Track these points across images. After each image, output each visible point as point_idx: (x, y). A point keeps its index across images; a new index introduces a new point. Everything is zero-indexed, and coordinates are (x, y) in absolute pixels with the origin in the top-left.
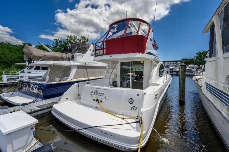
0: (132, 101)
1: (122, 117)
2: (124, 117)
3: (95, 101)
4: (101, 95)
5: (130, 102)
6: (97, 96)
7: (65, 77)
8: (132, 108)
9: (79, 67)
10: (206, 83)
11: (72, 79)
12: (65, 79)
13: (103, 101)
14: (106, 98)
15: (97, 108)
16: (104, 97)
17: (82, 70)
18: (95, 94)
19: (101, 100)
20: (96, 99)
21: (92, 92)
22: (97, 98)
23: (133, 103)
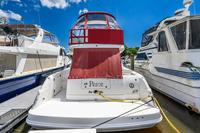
0: (133, 85)
1: (131, 101)
2: (133, 101)
3: (93, 93)
4: (100, 85)
5: (131, 87)
6: (95, 87)
7: (6, 71)
8: (133, 92)
9: (29, 56)
10: (155, 67)
11: (21, 73)
12: (5, 73)
13: (103, 91)
14: (106, 87)
15: (96, 100)
16: (104, 87)
17: (32, 60)
18: (92, 85)
19: (101, 90)
20: (93, 90)
21: (87, 84)
22: (95, 90)
23: (133, 87)
